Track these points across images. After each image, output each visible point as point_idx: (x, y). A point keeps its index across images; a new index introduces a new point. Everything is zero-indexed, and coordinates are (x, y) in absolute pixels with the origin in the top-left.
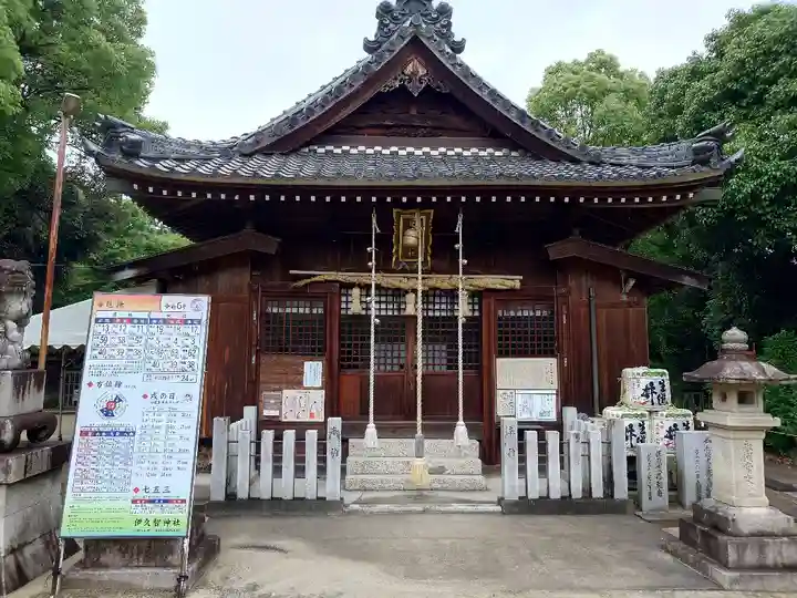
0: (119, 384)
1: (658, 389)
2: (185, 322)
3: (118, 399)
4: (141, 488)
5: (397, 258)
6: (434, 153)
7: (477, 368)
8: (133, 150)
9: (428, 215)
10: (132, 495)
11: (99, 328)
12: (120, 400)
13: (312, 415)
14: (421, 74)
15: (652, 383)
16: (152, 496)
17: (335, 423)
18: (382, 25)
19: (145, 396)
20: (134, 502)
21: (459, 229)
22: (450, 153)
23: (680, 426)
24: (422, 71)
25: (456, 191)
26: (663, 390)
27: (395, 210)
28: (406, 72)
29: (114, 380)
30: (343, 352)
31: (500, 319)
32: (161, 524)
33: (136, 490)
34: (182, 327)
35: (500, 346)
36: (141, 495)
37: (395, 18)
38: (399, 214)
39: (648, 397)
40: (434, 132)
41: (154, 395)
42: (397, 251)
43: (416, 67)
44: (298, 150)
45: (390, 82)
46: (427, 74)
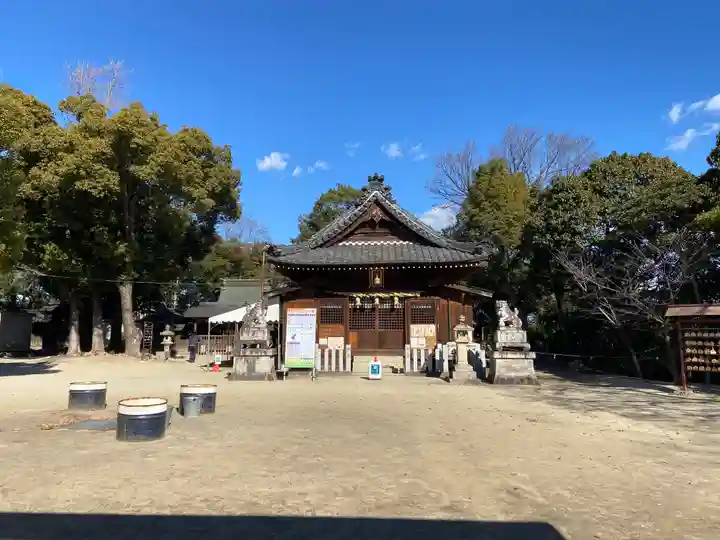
6: (385, 243)
9: (382, 270)
14: (379, 214)
22: (391, 243)
28: (373, 214)
30: (350, 323)
31: (412, 309)
35: (413, 320)
37: (368, 193)
38: (371, 271)
40: (385, 234)
43: (377, 212)
44: (332, 245)
45: (367, 218)
46: (381, 214)
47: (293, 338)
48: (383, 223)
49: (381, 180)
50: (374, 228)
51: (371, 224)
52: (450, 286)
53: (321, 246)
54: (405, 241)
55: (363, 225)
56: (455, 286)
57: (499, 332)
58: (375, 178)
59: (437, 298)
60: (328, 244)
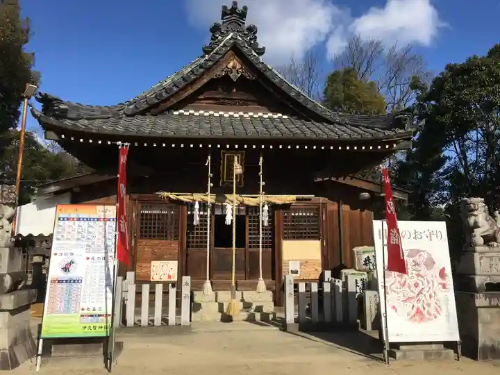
0: (72, 254)
1: (372, 260)
3: (72, 262)
4: (85, 308)
5: (223, 180)
6: (246, 116)
7: (271, 247)
8: (63, 114)
9: (242, 154)
10: (81, 312)
11: (61, 223)
13: (170, 277)
14: (238, 67)
15: (368, 257)
16: (92, 312)
17: (187, 279)
18: (214, 38)
19: (88, 259)
20: (82, 316)
21: (260, 164)
22: (255, 116)
24: (238, 66)
25: (259, 142)
26: (375, 261)
27: (222, 152)
28: (228, 66)
29: (69, 252)
31: (285, 217)
32: (97, 328)
33: (83, 309)
36: (85, 312)
37: (222, 33)
38: (224, 154)
39: (367, 265)
40: (246, 103)
42: (223, 176)
43: (234, 63)
44: (162, 112)
45: (219, 72)
46: (242, 68)
47: (66, 269)
48: (243, 83)
49: (243, 15)
50: (229, 91)
51: (225, 82)
52: (341, 180)
53: (143, 113)
54: (275, 112)
55: (212, 84)
56: (348, 181)
57: (477, 256)
58: (234, 10)
59: (322, 200)
60: (153, 111)
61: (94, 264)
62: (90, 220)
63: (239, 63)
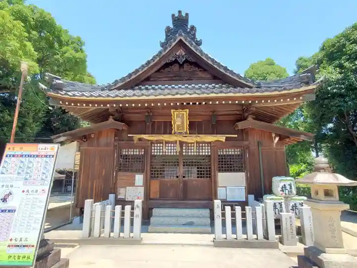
0: (12, 186)
1: (288, 187)
2: (46, 156)
3: (10, 194)
4: (14, 239)
5: (175, 131)
7: (210, 177)
9: (186, 112)
10: (9, 243)
12: (11, 194)
13: (138, 198)
15: (285, 185)
16: (18, 243)
18: (167, 36)
19: (23, 191)
20: (9, 246)
22: (196, 86)
23: (298, 205)
24: (184, 54)
26: (291, 188)
27: (172, 110)
28: (177, 54)
29: (10, 184)
30: (152, 171)
31: (219, 156)
32: (21, 258)
33: (11, 240)
34: (45, 158)
35: (219, 167)
36: (13, 242)
38: (174, 112)
39: (283, 191)
40: (190, 78)
41: (28, 191)
42: (174, 127)
43: (181, 52)
45: (170, 59)
46: (186, 54)
49: (186, 19)
54: (210, 83)
58: (180, 17)
61: (29, 196)
62: (31, 157)
63: (184, 51)
